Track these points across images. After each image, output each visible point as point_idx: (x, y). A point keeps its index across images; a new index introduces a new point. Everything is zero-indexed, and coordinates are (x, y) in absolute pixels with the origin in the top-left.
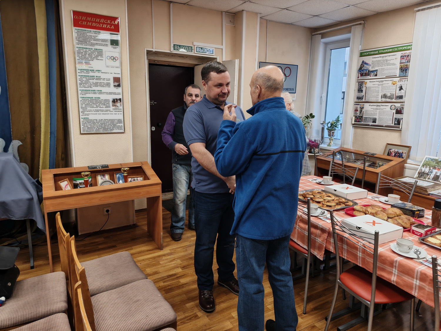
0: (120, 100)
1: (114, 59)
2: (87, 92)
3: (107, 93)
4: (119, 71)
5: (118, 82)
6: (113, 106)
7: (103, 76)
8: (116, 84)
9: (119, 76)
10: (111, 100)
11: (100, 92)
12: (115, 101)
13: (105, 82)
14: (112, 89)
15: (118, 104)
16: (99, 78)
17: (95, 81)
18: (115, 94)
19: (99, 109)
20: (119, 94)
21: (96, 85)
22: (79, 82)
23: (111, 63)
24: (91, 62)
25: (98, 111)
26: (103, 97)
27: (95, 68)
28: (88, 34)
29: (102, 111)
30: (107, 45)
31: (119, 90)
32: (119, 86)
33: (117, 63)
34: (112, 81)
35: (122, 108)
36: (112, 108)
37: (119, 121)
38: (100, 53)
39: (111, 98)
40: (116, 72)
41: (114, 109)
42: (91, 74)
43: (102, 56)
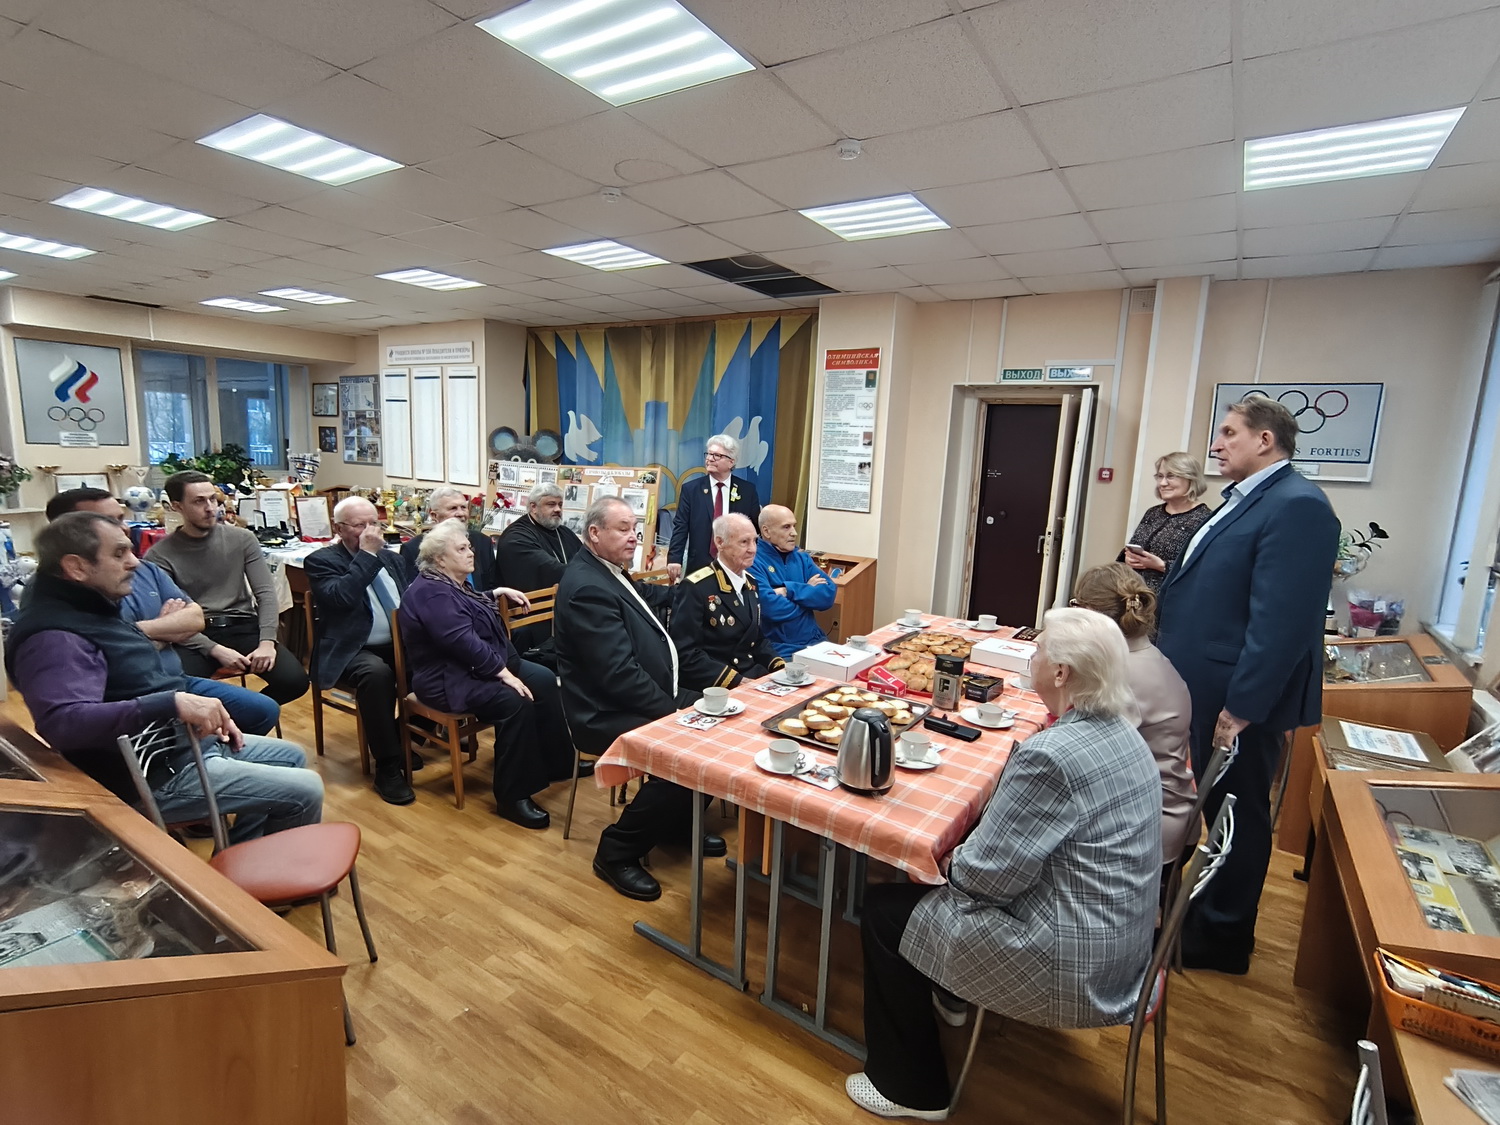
0: (869, 464)
1: (867, 406)
2: (831, 452)
3: (853, 455)
4: (871, 422)
5: (869, 441)
6: (859, 472)
7: (851, 431)
8: (867, 441)
9: (871, 430)
10: (858, 464)
11: (845, 453)
12: (862, 466)
13: (853, 438)
14: (861, 449)
15: (866, 470)
16: (846, 434)
17: (841, 438)
18: (863, 455)
19: (841, 476)
20: (868, 455)
21: (841, 443)
22: (823, 439)
23: (863, 412)
24: (840, 413)
25: (839, 478)
26: (848, 460)
27: (843, 421)
28: (841, 376)
29: (845, 479)
30: (860, 388)
31: (870, 450)
32: (870, 444)
33: (871, 412)
34: (861, 439)
35: (869, 476)
36: (857, 476)
37: (864, 495)
38: (851, 399)
39: (858, 460)
40: (868, 425)
41: (860, 477)
42: (838, 428)
43: (853, 404)
